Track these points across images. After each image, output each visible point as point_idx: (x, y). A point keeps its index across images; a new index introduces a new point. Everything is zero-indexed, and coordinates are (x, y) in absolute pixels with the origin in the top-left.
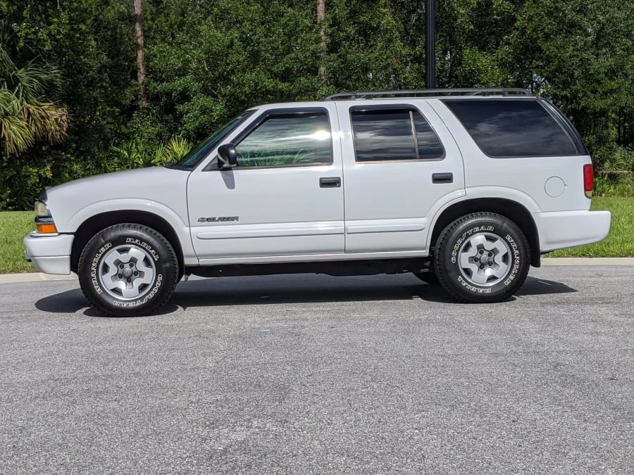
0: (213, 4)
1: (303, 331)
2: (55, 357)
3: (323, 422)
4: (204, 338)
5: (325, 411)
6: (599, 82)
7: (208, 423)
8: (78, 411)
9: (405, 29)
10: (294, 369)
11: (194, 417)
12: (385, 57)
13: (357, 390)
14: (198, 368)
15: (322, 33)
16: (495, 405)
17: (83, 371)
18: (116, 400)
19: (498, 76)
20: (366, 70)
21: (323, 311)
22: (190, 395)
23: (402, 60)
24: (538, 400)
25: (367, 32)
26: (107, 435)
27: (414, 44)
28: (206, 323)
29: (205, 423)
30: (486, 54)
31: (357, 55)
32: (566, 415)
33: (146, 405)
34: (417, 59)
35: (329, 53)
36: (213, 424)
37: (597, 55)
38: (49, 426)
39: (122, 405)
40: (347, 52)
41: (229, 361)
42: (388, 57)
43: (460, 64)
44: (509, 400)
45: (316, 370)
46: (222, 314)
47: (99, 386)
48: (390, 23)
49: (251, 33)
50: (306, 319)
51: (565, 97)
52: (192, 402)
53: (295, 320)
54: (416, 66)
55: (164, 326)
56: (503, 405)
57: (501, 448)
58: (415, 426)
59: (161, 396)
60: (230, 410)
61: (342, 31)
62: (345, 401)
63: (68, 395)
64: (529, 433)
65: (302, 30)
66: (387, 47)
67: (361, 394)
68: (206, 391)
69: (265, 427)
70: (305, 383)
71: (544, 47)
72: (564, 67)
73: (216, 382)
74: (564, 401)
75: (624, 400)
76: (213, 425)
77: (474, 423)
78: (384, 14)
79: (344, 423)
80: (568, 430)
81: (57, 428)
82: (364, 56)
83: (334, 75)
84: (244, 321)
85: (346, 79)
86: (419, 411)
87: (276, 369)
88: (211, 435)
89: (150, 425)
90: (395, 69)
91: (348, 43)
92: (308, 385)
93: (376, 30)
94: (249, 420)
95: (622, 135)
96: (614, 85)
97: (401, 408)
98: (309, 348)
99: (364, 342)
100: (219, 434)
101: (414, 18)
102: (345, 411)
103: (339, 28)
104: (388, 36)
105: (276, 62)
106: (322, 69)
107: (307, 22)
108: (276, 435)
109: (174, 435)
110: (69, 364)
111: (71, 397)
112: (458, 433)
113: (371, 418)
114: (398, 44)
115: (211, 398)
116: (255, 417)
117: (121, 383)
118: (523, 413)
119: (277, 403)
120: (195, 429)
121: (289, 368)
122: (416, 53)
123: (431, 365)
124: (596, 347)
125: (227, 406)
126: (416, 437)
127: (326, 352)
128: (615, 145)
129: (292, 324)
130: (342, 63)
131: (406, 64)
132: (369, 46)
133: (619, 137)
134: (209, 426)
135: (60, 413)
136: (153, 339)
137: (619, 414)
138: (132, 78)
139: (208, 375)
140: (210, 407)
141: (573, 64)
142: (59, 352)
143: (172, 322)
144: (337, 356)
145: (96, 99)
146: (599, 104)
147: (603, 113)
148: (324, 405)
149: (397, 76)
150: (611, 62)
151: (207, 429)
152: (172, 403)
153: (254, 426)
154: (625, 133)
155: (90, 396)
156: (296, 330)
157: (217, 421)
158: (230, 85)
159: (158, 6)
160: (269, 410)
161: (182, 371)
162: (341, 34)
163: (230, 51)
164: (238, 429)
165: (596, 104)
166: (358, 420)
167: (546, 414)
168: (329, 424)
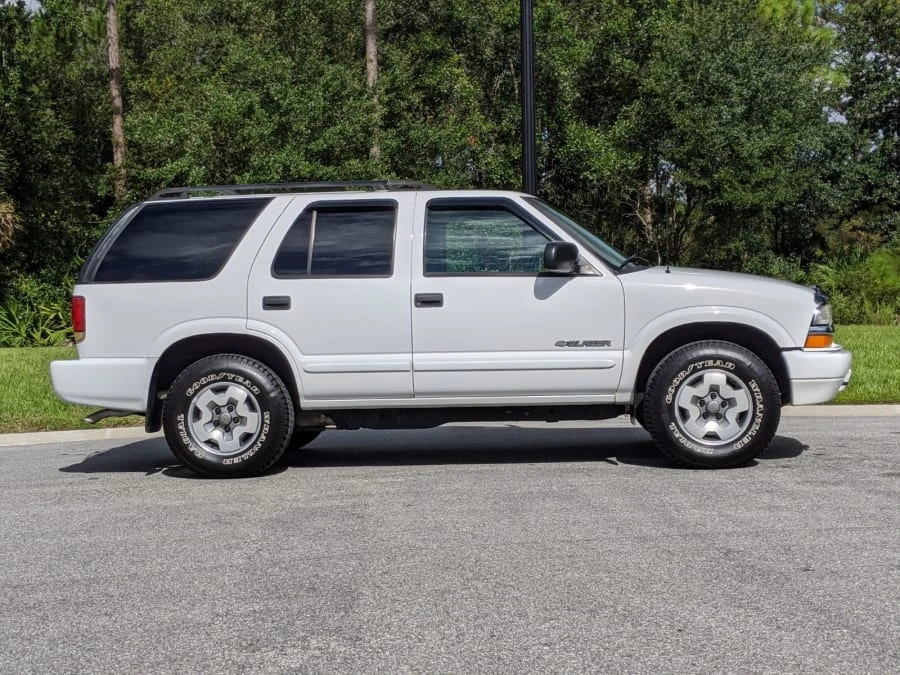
0: (221, 59)
1: (368, 511)
2: (11, 555)
3: (411, 639)
4: (226, 523)
5: (412, 623)
6: (751, 169)
7: (244, 644)
8: (52, 631)
9: (487, 96)
10: (361, 565)
11: (224, 636)
12: (459, 135)
13: (455, 591)
14: (222, 566)
15: (375, 100)
16: (651, 608)
17: (54, 574)
18: (106, 614)
19: (615, 162)
20: (435, 151)
21: (393, 483)
22: (214, 605)
23: (483, 139)
24: (710, 601)
25: (434, 100)
26: (98, 664)
27: (499, 118)
28: (227, 503)
29: (241, 645)
30: (598, 132)
31: (422, 131)
32: (751, 621)
33: (152, 619)
34: (503, 138)
35: (385, 128)
36: (251, 645)
37: (749, 133)
38: (11, 652)
39: (115, 622)
40: (409, 128)
41: (266, 555)
42: (463, 135)
43: (563, 144)
44: (670, 601)
45: (393, 566)
46: (249, 489)
47: (80, 594)
48: (465, 87)
49: (279, 96)
50: (370, 495)
51: (703, 189)
52: (218, 615)
53: (354, 496)
54: (503, 147)
55: (165, 508)
56: (662, 609)
57: (667, 669)
58: (543, 640)
59: (172, 608)
60: (274, 625)
61: (403, 99)
62: (440, 608)
63: (34, 607)
64: (703, 646)
65: (348, 96)
66: (461, 121)
67: (462, 598)
68: (236, 598)
69: (328, 648)
70: (379, 583)
71: (676, 120)
72: (703, 148)
73: (251, 586)
74: (746, 601)
75: (828, 598)
76: (253, 646)
77: (625, 635)
78: (458, 76)
79: (442, 639)
80: (757, 642)
81: (24, 655)
82: (434, 132)
83: (392, 159)
84: (282, 500)
85: (408, 164)
86: (546, 620)
87: (335, 565)
88: (252, 661)
89: (160, 649)
90: (473, 152)
91: (411, 115)
92: (384, 586)
93: (447, 97)
94: (304, 639)
95: (779, 241)
96: (770, 173)
97: (520, 616)
98: (380, 535)
99: (457, 525)
100: (262, 658)
101: (498, 81)
102: (441, 623)
103: (398, 94)
104: (463, 106)
105: (312, 138)
106: (375, 150)
107: (356, 85)
108: (345, 659)
109: (197, 662)
110: (32, 564)
111: (40, 610)
112: (605, 649)
113: (480, 631)
114: (477, 117)
115: (245, 609)
116: (313, 633)
117: (111, 589)
118: (691, 619)
119: (342, 613)
120: (226, 652)
121: (354, 563)
122: (502, 128)
123: (553, 555)
124: (779, 526)
125: (270, 619)
126: (546, 657)
127: (404, 540)
128: (771, 255)
129: (351, 502)
130: (404, 142)
131: (489, 144)
132: (438, 120)
133: (777, 244)
134: (246, 648)
135: (25, 634)
136: (151, 527)
137: (823, 617)
138: (104, 161)
139: (238, 576)
140: (245, 621)
141: (714, 144)
142: (16, 547)
143: (178, 503)
144: (420, 544)
145: (55, 189)
146: (749, 198)
147: (755, 210)
148: (410, 614)
149: (476, 160)
150: (768, 142)
151: (244, 654)
152: (190, 616)
153: (312, 647)
154: (783, 239)
155: (67, 610)
156: (358, 511)
157: (258, 641)
158: (248, 171)
159: (139, 63)
160: (332, 624)
161: (199, 571)
162: (402, 104)
163: (247, 121)
164: (289, 651)
165: (745, 199)
166: (461, 635)
167: (723, 620)
168: (420, 641)
